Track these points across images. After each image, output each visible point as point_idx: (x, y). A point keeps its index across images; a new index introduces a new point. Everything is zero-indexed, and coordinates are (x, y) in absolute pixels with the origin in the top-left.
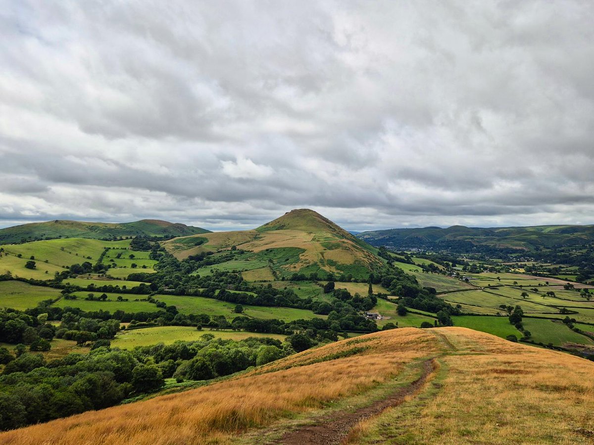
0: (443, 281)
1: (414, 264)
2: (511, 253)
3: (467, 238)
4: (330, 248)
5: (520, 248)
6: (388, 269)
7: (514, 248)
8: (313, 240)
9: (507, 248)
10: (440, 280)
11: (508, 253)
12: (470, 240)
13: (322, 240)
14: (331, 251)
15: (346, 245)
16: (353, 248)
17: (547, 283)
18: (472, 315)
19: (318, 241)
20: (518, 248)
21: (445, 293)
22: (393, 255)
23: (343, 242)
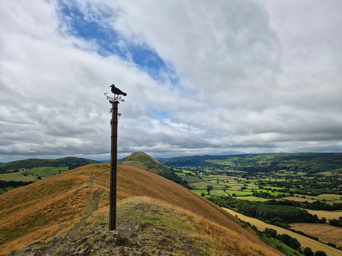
0: (192, 179)
1: (183, 173)
2: (226, 167)
3: (209, 161)
4: (150, 168)
5: (229, 165)
6: (171, 175)
7: (227, 165)
8: (144, 165)
9: (224, 165)
10: (191, 179)
11: (224, 167)
12: (210, 162)
13: (147, 165)
14: (151, 169)
15: (156, 167)
16: (159, 168)
17: (230, 178)
18: (197, 189)
19: (146, 165)
20: (228, 165)
21: (191, 183)
22: (175, 169)
23: (155, 166)
